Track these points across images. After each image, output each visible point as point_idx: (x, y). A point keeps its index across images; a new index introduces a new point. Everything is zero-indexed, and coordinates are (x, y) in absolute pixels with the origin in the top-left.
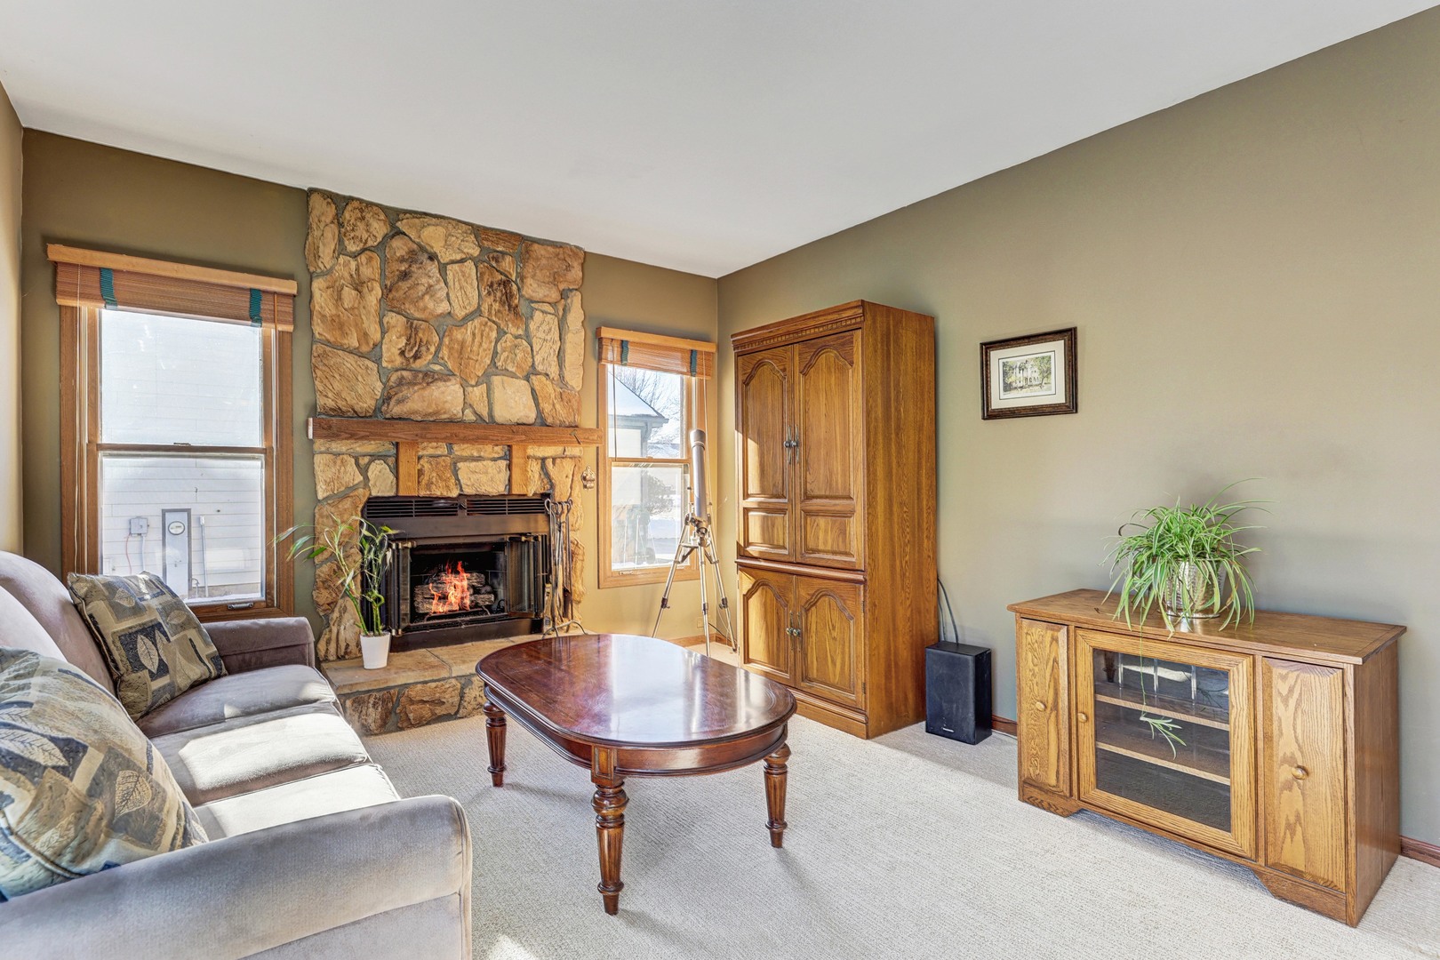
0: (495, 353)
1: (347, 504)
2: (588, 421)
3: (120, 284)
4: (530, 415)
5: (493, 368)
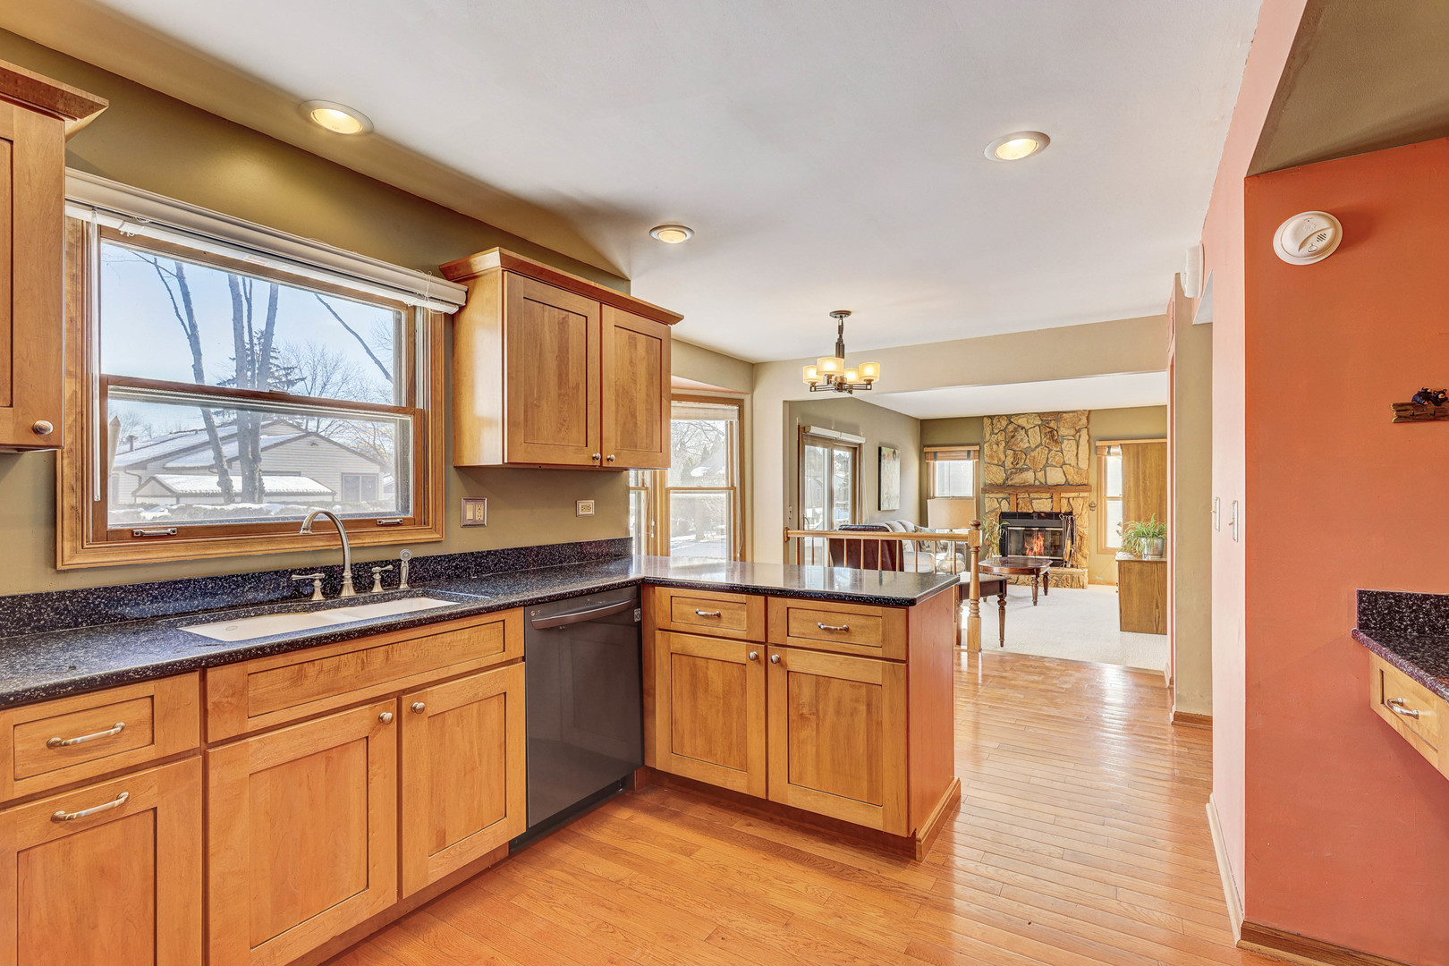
0: (1048, 458)
1: (995, 514)
2: (1093, 481)
3: (938, 455)
4: (1063, 481)
5: (1047, 465)
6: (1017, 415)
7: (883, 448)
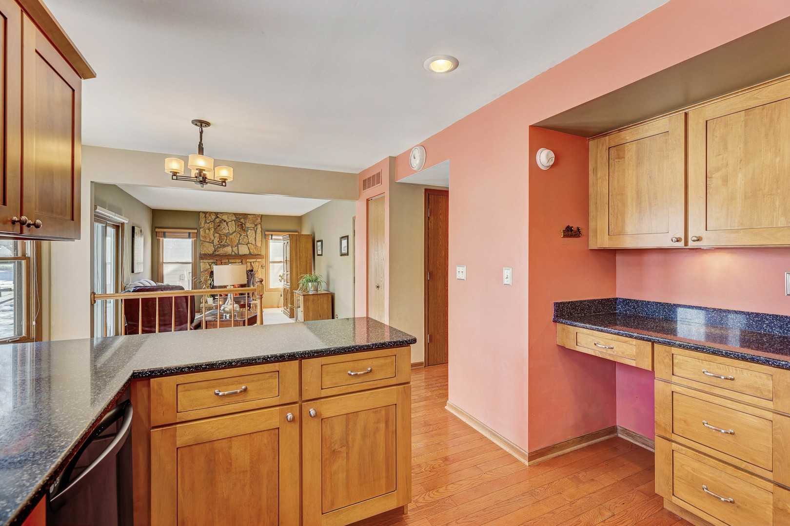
0: (239, 240)
1: (207, 272)
2: (263, 253)
3: (167, 234)
4: (248, 253)
5: (239, 243)
6: (221, 213)
7: (135, 227)
